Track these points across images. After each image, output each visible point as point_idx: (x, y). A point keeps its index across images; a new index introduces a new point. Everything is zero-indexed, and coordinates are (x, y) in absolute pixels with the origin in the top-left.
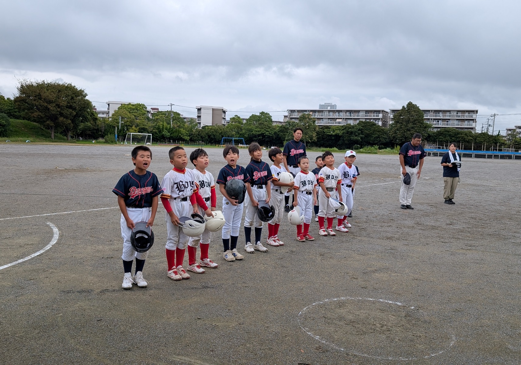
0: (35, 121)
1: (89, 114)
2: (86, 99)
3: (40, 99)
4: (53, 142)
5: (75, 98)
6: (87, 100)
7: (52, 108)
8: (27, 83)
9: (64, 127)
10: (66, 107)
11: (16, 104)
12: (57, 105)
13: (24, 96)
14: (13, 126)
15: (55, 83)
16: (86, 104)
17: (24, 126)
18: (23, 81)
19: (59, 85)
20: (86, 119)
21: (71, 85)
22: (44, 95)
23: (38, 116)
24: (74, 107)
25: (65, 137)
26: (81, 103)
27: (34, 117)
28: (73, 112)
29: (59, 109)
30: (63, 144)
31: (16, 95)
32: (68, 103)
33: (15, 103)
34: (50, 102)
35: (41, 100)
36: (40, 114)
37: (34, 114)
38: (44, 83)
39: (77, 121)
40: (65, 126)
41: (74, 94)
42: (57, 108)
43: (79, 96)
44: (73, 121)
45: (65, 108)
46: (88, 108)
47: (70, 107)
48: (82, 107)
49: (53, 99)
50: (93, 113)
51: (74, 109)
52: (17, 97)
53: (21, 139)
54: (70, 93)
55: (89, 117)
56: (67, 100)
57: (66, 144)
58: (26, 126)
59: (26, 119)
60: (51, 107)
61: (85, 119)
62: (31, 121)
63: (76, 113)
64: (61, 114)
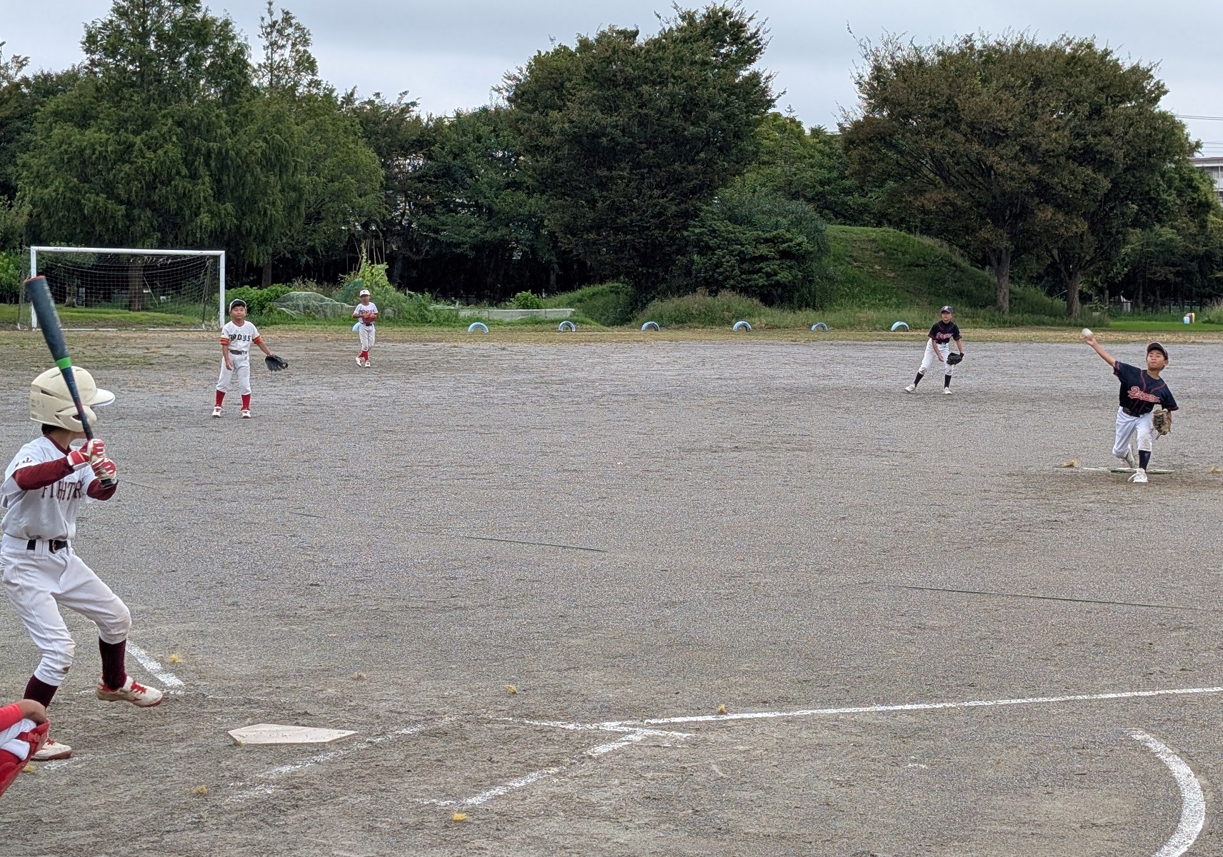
0: (926, 230)
1: (1170, 183)
2: (1157, 110)
3: (954, 123)
4: (1004, 324)
5: (1111, 111)
6: (1164, 116)
7: (1002, 167)
8: (899, 54)
9: (1055, 252)
10: (1068, 158)
11: (854, 153)
12: (1024, 149)
13: (885, 114)
14: (838, 259)
15: (1018, 45)
16: (1160, 136)
17: (882, 254)
18: (881, 46)
19: (1036, 53)
20: (1155, 208)
21: (1090, 46)
22: (969, 107)
23: (944, 204)
24: (1102, 153)
25: (1059, 303)
26: (1137, 135)
27: (925, 212)
28: (1100, 176)
29: (1034, 170)
30: (1052, 334)
31: (852, 115)
32: (1078, 136)
33: (846, 149)
34: (996, 137)
35: (956, 129)
36: (952, 194)
37: (928, 196)
38: (969, 48)
39: (1115, 223)
40: (1061, 250)
41: (1102, 89)
42: (1024, 165)
43: (1126, 97)
44: (1098, 222)
45: (1062, 159)
46: (1167, 154)
47: (1086, 156)
48: (1139, 154)
49: (1010, 119)
50: (1191, 180)
51: (1105, 164)
52: (857, 125)
53: (872, 314)
54: (1087, 86)
55: (1171, 198)
56: (1072, 124)
57: (1066, 334)
58: (889, 254)
59: (890, 223)
60: (1002, 161)
61: (1154, 211)
62: (909, 230)
63: (1112, 181)
64: (1044, 192)
